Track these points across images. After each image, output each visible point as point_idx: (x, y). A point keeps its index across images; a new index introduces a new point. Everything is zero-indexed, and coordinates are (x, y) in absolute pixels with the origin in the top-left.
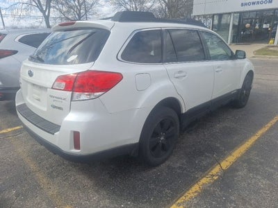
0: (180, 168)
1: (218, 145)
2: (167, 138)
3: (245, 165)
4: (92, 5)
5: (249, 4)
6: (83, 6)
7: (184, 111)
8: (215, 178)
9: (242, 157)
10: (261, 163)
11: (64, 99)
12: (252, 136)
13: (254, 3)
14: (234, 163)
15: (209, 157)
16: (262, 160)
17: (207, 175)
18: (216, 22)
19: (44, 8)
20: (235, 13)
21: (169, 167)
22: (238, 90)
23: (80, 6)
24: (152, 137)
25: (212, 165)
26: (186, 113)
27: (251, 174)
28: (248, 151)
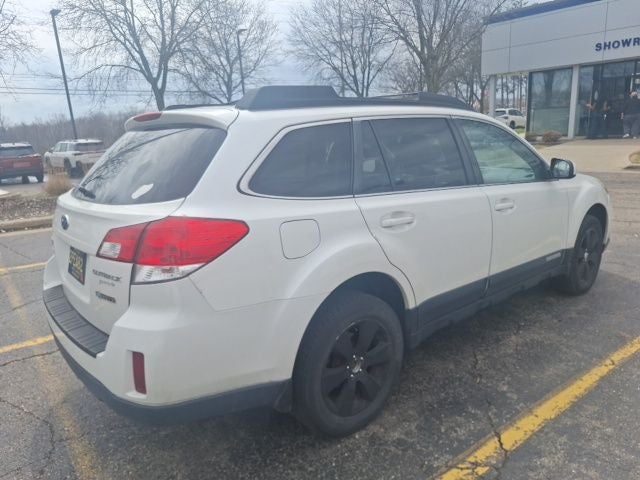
0: (399, 443)
1: (505, 388)
2: (368, 369)
3: (564, 439)
4: (258, 61)
5: (615, 45)
6: (237, 65)
7: (411, 304)
8: (481, 471)
9: (557, 419)
10: (606, 438)
11: (118, 279)
12: (595, 365)
13: (626, 43)
14: (535, 434)
15: (475, 417)
16: (609, 430)
17: (463, 461)
18: (538, 88)
19: (155, 72)
20: (582, 66)
21: (373, 439)
22: (565, 252)
23: (231, 65)
24: (329, 366)
25: (479, 438)
26: (417, 309)
27: (575, 465)
28: (576, 406)
